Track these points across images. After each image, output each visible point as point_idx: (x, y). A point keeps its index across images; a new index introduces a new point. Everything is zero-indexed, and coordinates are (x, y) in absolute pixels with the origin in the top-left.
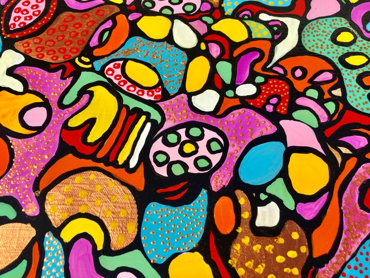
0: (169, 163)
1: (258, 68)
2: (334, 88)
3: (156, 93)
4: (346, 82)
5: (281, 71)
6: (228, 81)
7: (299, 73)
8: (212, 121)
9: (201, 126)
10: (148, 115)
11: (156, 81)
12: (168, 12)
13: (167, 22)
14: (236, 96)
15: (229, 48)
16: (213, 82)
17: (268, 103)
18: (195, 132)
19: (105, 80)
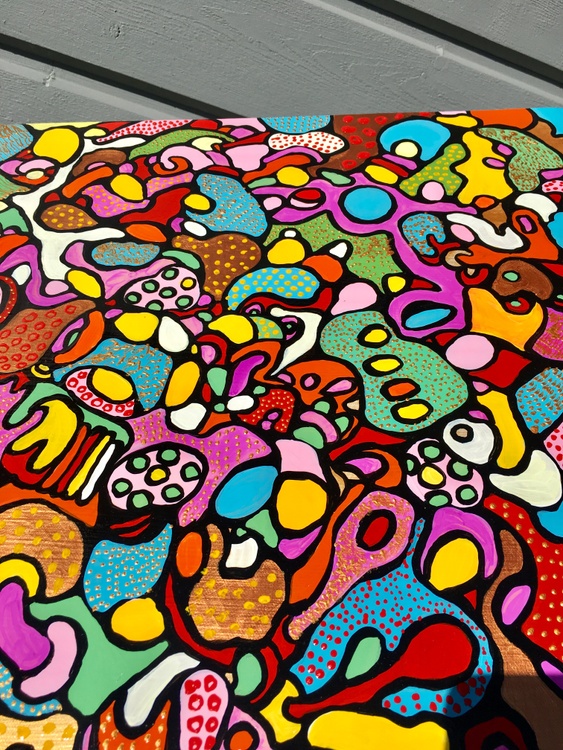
0: (131, 493)
1: (259, 376)
2: (351, 400)
3: (127, 408)
4: (367, 392)
5: (288, 379)
6: (219, 392)
7: (309, 382)
8: (193, 442)
9: (176, 447)
10: (113, 434)
11: (129, 392)
12: (158, 308)
13: (154, 319)
14: (227, 411)
15: (227, 351)
16: (201, 394)
17: (265, 418)
18: (169, 455)
19: (66, 393)
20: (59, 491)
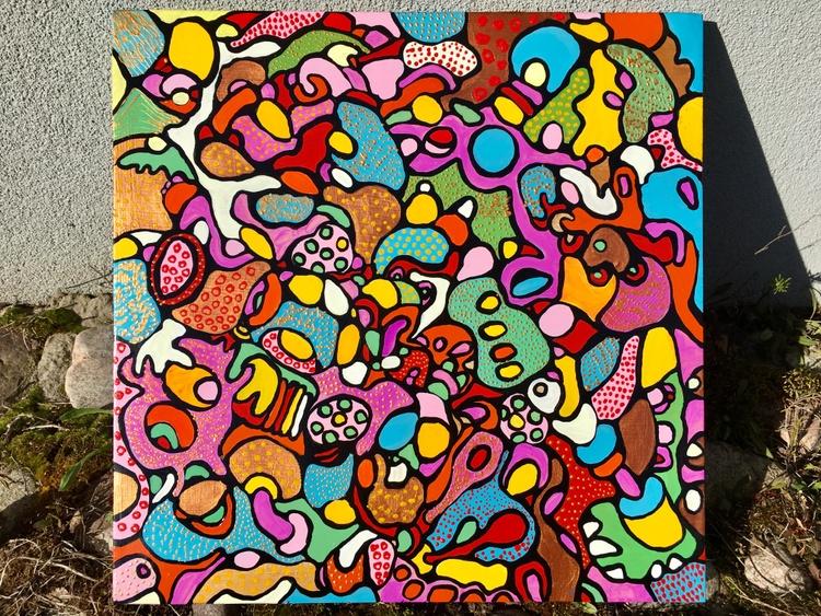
0: (323, 433)
1: (403, 339)
2: (468, 361)
3: (311, 366)
4: (480, 355)
5: (424, 342)
6: (375, 353)
7: (440, 344)
8: (360, 394)
9: (350, 398)
10: (304, 387)
11: (310, 353)
12: (318, 269)
13: (318, 281)
14: (381, 369)
15: (378, 312)
16: (362, 355)
17: (409, 376)
18: (345, 404)
19: (264, 353)
20: (276, 430)
